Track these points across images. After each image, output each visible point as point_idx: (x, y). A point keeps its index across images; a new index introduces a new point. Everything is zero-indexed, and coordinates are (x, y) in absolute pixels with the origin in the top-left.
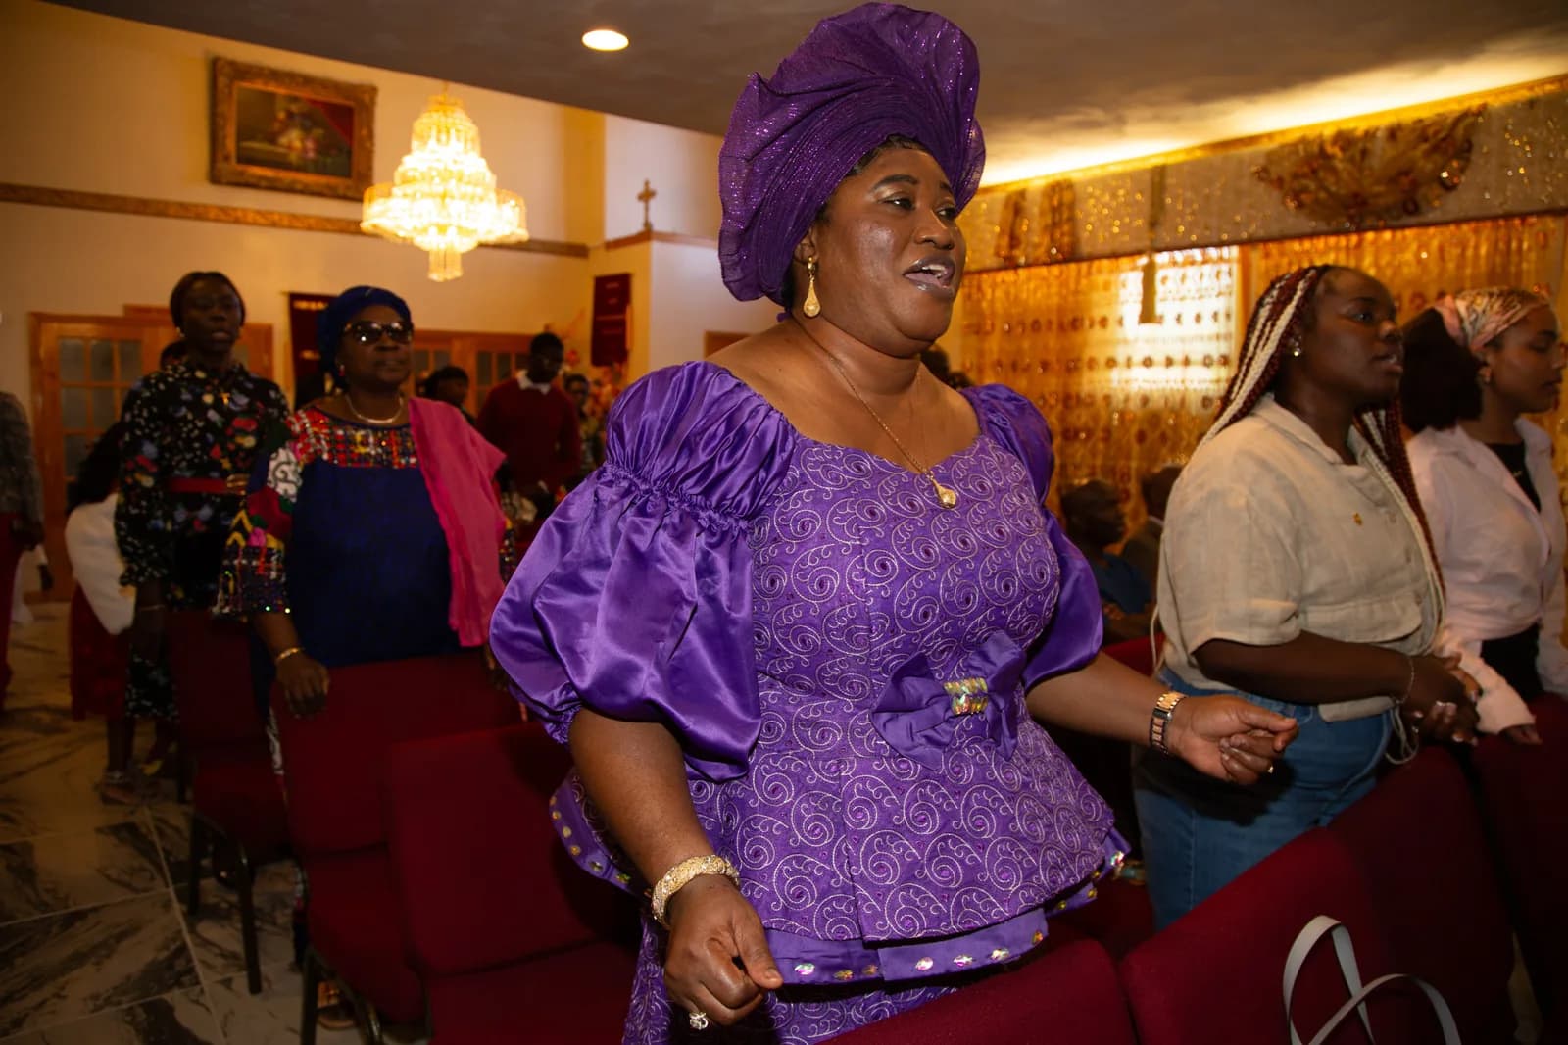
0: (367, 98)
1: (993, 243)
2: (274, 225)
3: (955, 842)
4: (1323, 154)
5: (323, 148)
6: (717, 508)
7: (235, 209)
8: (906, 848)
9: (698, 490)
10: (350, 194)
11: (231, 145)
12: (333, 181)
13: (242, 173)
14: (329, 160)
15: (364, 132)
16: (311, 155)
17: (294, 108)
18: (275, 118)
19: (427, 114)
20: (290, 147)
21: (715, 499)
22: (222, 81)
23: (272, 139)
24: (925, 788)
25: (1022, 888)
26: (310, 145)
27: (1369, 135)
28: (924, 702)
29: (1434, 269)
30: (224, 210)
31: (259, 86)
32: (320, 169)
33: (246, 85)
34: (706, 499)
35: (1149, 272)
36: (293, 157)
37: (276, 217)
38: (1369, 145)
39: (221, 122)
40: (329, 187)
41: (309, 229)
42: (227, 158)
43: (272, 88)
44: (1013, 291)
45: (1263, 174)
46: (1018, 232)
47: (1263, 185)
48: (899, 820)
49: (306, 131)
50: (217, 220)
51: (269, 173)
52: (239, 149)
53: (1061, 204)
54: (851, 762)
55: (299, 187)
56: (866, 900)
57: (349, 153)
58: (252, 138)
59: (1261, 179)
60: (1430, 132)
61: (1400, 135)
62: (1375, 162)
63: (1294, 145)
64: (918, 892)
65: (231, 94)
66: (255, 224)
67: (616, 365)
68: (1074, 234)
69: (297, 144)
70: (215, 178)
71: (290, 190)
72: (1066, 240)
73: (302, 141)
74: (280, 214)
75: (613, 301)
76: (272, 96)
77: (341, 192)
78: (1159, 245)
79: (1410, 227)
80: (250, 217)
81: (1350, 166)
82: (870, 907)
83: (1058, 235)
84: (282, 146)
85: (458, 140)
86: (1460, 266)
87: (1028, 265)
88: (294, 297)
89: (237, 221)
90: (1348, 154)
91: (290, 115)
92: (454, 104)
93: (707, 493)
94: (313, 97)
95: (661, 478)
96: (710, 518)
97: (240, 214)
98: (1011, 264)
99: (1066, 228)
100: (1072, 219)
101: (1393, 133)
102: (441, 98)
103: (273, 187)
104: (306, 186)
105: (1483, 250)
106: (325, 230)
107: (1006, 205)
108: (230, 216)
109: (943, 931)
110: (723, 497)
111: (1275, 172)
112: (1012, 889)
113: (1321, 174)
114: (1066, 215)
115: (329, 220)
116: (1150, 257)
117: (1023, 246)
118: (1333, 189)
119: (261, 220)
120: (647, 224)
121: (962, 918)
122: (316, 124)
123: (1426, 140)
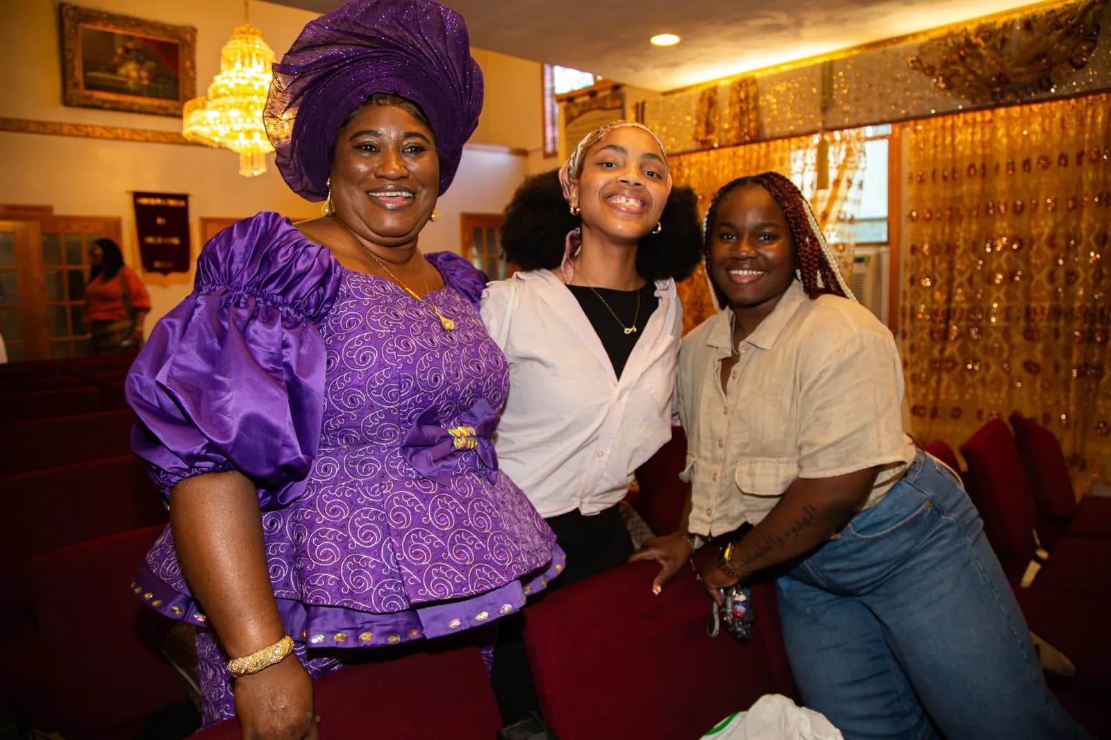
0: (188, 37)
1: (692, 130)
2: (117, 138)
3: (467, 535)
4: (968, 43)
5: (154, 77)
6: (292, 305)
7: (86, 126)
8: (434, 539)
9: (278, 291)
11: (79, 74)
12: (165, 103)
13: (90, 97)
14: (160, 87)
15: (188, 64)
16: (145, 82)
17: (130, 45)
18: (115, 54)
19: (232, 41)
20: (128, 76)
21: (290, 297)
22: (68, 24)
23: (113, 70)
24: (442, 499)
25: (512, 564)
26: (144, 74)
27: (1008, 27)
28: (437, 440)
29: (1056, 134)
30: (75, 126)
31: (99, 27)
32: (152, 93)
33: (89, 26)
34: (284, 298)
35: (822, 150)
36: (131, 84)
37: (119, 132)
38: (1007, 36)
39: (69, 57)
40: (161, 107)
42: (76, 85)
43: (110, 29)
44: (705, 169)
45: (917, 64)
46: (712, 119)
47: (916, 72)
48: (426, 520)
49: (140, 63)
50: (70, 135)
51: (112, 97)
52: (85, 77)
53: (747, 97)
54: (389, 484)
55: (136, 108)
56: (409, 575)
57: (176, 80)
58: (97, 69)
59: (915, 68)
60: (1063, 20)
61: (1034, 25)
62: (1012, 49)
63: (944, 38)
64: (445, 569)
65: (76, 32)
66: (102, 137)
68: (758, 120)
69: (134, 74)
70: (67, 102)
71: (130, 110)
72: (752, 125)
73: (138, 71)
74: (123, 129)
76: (111, 35)
77: (171, 111)
78: (829, 125)
79: (1037, 102)
80: (98, 133)
81: (992, 53)
82: (413, 580)
83: (745, 121)
84: (122, 76)
85: (259, 63)
86: (1080, 133)
87: (721, 147)
88: (137, 195)
89: (87, 136)
90: (990, 43)
91: (127, 50)
92: (254, 34)
93: (284, 293)
94: (144, 36)
95: (249, 284)
96: (287, 312)
97: (90, 130)
98: (706, 146)
99: (752, 116)
100: (756, 108)
101: (1028, 24)
102: (243, 29)
103: (115, 108)
104: (142, 106)
105: (1100, 119)
106: (159, 142)
107: (701, 100)
108: (79, 132)
109: (464, 593)
110: (297, 297)
111: (926, 61)
112: (507, 564)
113: (968, 60)
114: (751, 106)
115: (161, 133)
116: (823, 135)
117: (716, 131)
118: (980, 72)
119: (106, 134)
121: (477, 584)
122: (147, 57)
123: (1058, 27)
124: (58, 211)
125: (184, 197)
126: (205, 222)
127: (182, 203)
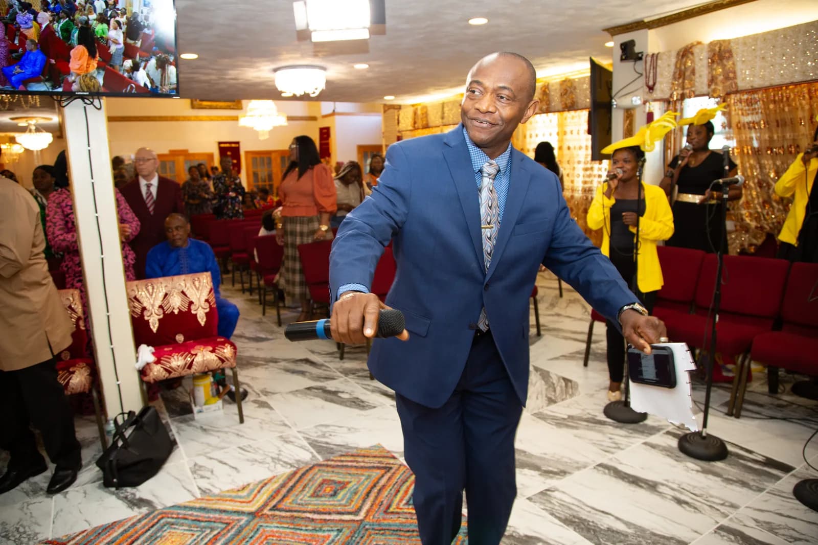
2: (212, 120)
7: (200, 116)
10: (235, 107)
12: (229, 104)
13: (201, 105)
30: (196, 117)
37: (212, 117)
40: (228, 106)
41: (223, 120)
42: (196, 100)
50: (194, 120)
51: (209, 103)
55: (219, 107)
66: (206, 120)
67: (327, 158)
70: (193, 107)
71: (216, 108)
72: (425, 123)
75: (325, 136)
77: (232, 107)
80: (204, 118)
88: (220, 143)
89: (200, 120)
97: (201, 118)
98: (414, 129)
103: (211, 108)
104: (221, 106)
106: (227, 120)
108: (198, 119)
115: (229, 117)
119: (208, 119)
120: (334, 111)
124: (191, 151)
125: (238, 143)
126: (247, 153)
127: (237, 145)
